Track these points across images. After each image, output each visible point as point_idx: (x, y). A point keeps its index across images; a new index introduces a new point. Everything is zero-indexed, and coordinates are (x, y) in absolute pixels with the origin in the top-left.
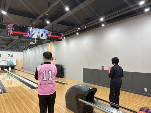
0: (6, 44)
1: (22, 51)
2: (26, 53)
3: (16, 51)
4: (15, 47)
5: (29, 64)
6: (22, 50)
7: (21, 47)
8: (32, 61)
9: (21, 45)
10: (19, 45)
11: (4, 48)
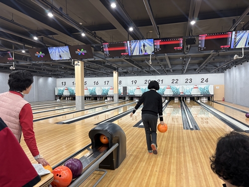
0: (198, 64)
1: (222, 72)
2: (230, 75)
3: (212, 73)
4: (212, 66)
5: (235, 93)
6: (222, 70)
7: (220, 66)
8: (241, 88)
9: (220, 62)
10: (217, 62)
11: (195, 70)
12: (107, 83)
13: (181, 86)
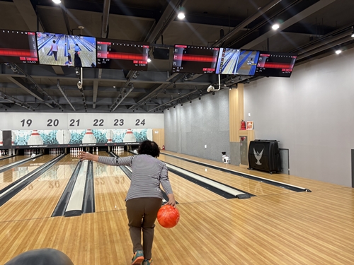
1: (163, 112)
2: (172, 115)
3: (151, 112)
7: (163, 103)
8: (187, 133)
11: (128, 107)
13: (108, 130)
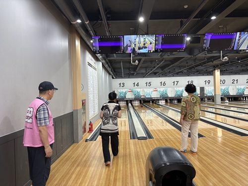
12: (176, 83)
